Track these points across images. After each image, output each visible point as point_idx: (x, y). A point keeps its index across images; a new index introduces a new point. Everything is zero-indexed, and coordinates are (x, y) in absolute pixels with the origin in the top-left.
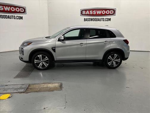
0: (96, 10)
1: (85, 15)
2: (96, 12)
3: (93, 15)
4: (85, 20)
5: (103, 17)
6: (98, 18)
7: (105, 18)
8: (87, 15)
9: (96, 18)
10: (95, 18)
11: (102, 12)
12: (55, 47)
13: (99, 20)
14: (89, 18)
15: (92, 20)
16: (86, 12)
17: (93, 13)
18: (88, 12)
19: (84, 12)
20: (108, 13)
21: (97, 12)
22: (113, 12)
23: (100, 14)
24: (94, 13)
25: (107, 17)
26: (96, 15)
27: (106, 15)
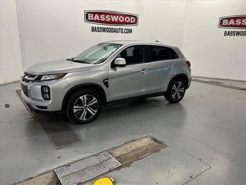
0: (110, 14)
1: (93, 21)
2: (110, 17)
3: (105, 22)
4: (93, 30)
5: (121, 27)
6: (114, 27)
7: (124, 28)
8: (96, 21)
9: (111, 27)
10: (109, 27)
11: (120, 19)
12: (108, 79)
13: (115, 31)
14: (100, 26)
15: (104, 30)
16: (94, 17)
17: (106, 18)
18: (98, 17)
19: (90, 17)
20: (128, 21)
21: (112, 18)
22: (135, 20)
23: (116, 21)
24: (107, 20)
25: (127, 28)
26: (111, 23)
27: (124, 23)
